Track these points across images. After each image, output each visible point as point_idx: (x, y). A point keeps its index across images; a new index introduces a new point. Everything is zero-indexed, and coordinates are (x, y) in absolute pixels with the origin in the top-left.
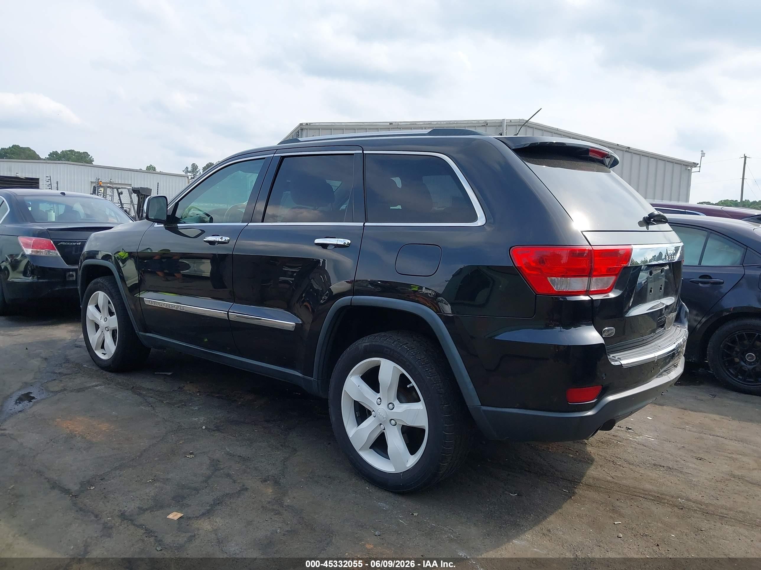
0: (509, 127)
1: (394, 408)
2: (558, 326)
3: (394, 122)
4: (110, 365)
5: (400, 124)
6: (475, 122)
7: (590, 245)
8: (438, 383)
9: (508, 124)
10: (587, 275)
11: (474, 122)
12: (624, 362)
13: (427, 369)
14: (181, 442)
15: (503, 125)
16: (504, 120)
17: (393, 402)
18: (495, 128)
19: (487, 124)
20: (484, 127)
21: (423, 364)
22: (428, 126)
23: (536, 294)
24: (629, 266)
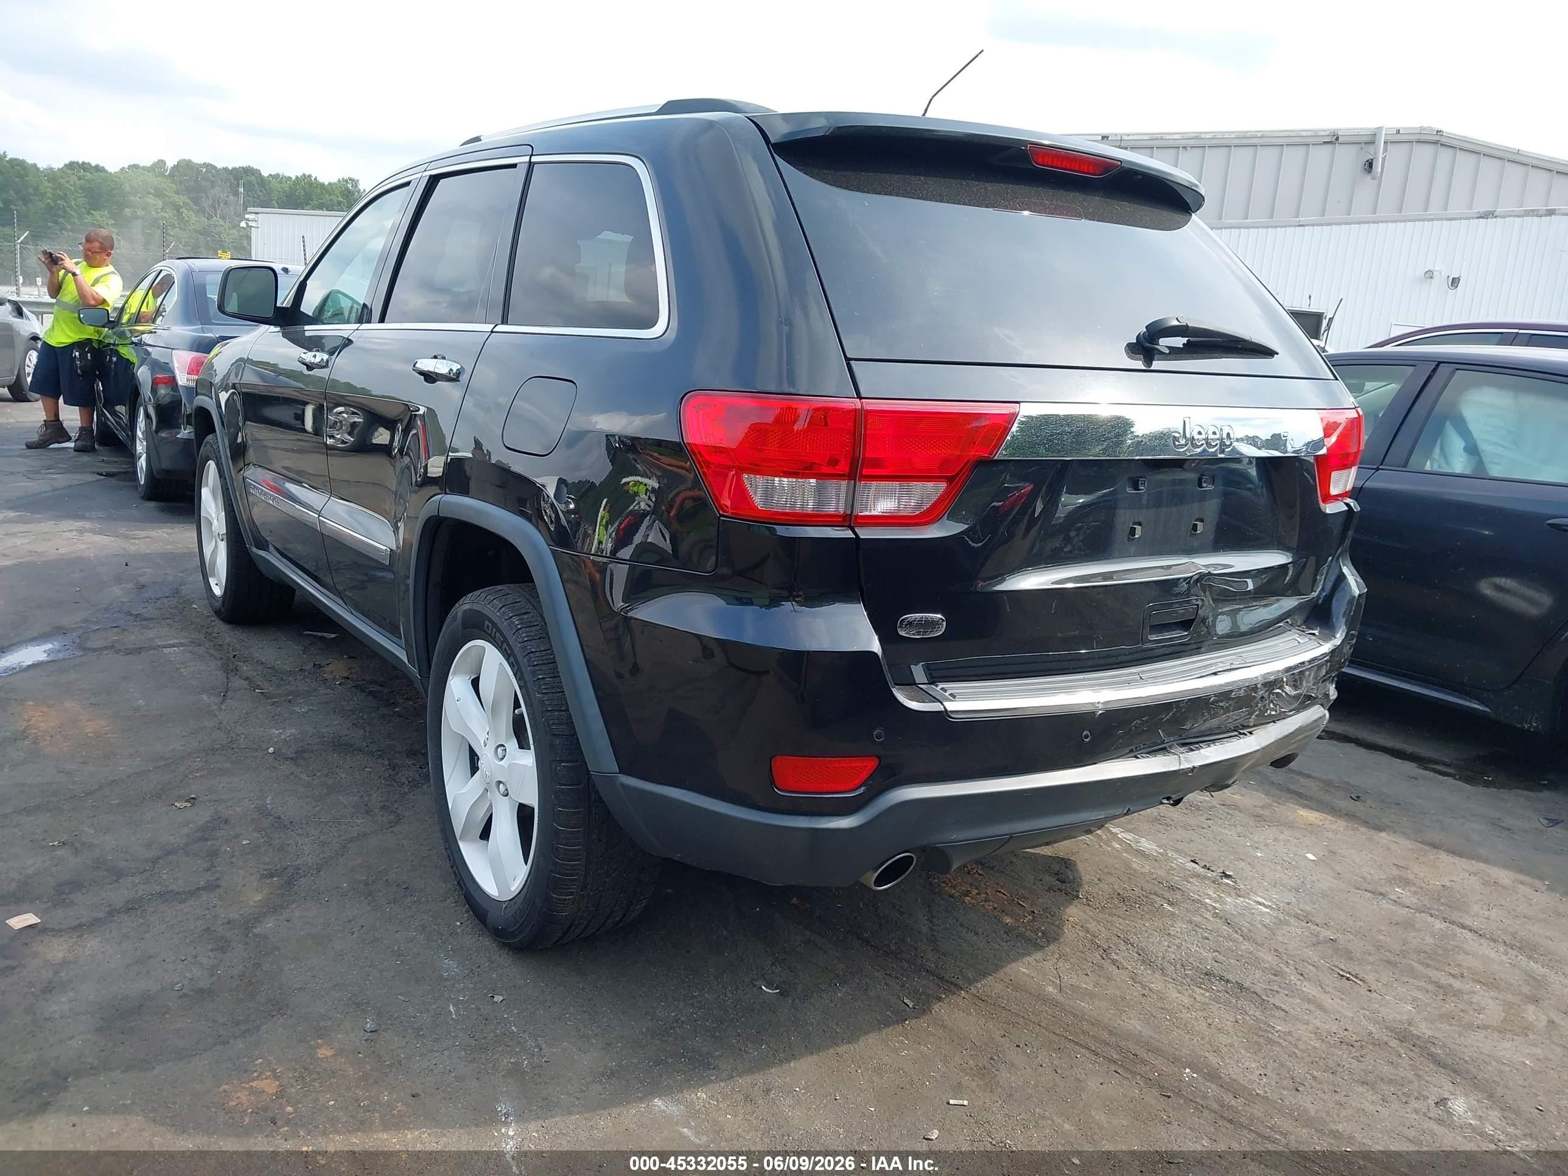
0: (1393, 145)
1: (505, 756)
2: (787, 599)
3: (1112, 134)
4: (220, 609)
5: (1125, 138)
6: (1308, 134)
7: (860, 397)
8: (558, 711)
9: (1390, 138)
10: (844, 475)
11: (1304, 134)
12: (951, 706)
13: (540, 677)
14: (197, 775)
15: (1376, 142)
16: (1381, 128)
17: (506, 742)
18: (1357, 147)
19: (1337, 139)
20: (1329, 147)
21: (535, 663)
22: (1192, 142)
23: (719, 514)
24: (996, 458)
